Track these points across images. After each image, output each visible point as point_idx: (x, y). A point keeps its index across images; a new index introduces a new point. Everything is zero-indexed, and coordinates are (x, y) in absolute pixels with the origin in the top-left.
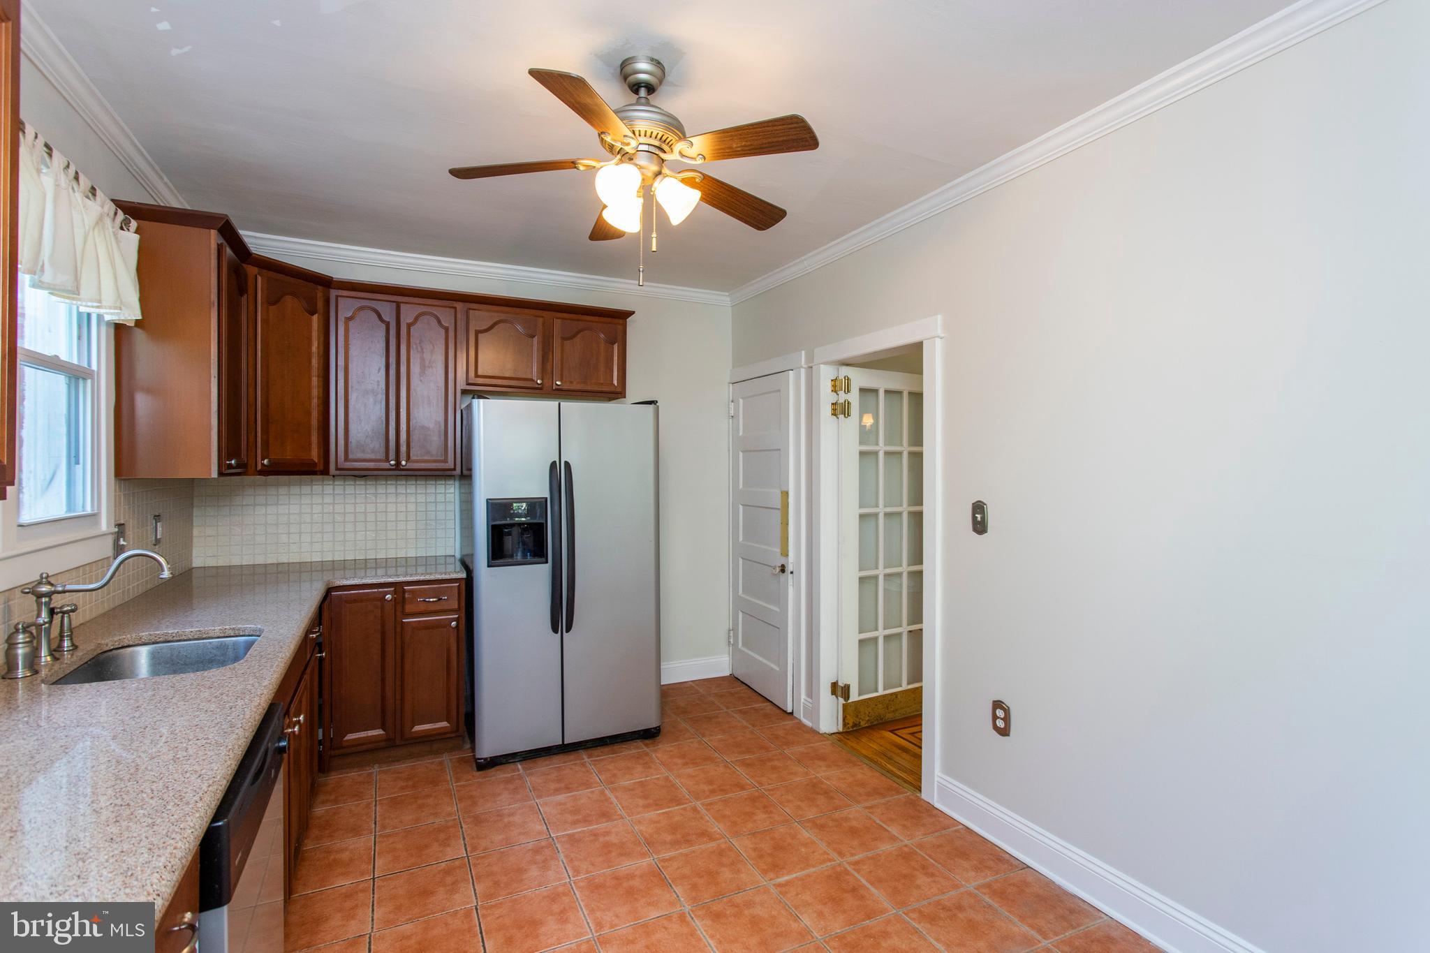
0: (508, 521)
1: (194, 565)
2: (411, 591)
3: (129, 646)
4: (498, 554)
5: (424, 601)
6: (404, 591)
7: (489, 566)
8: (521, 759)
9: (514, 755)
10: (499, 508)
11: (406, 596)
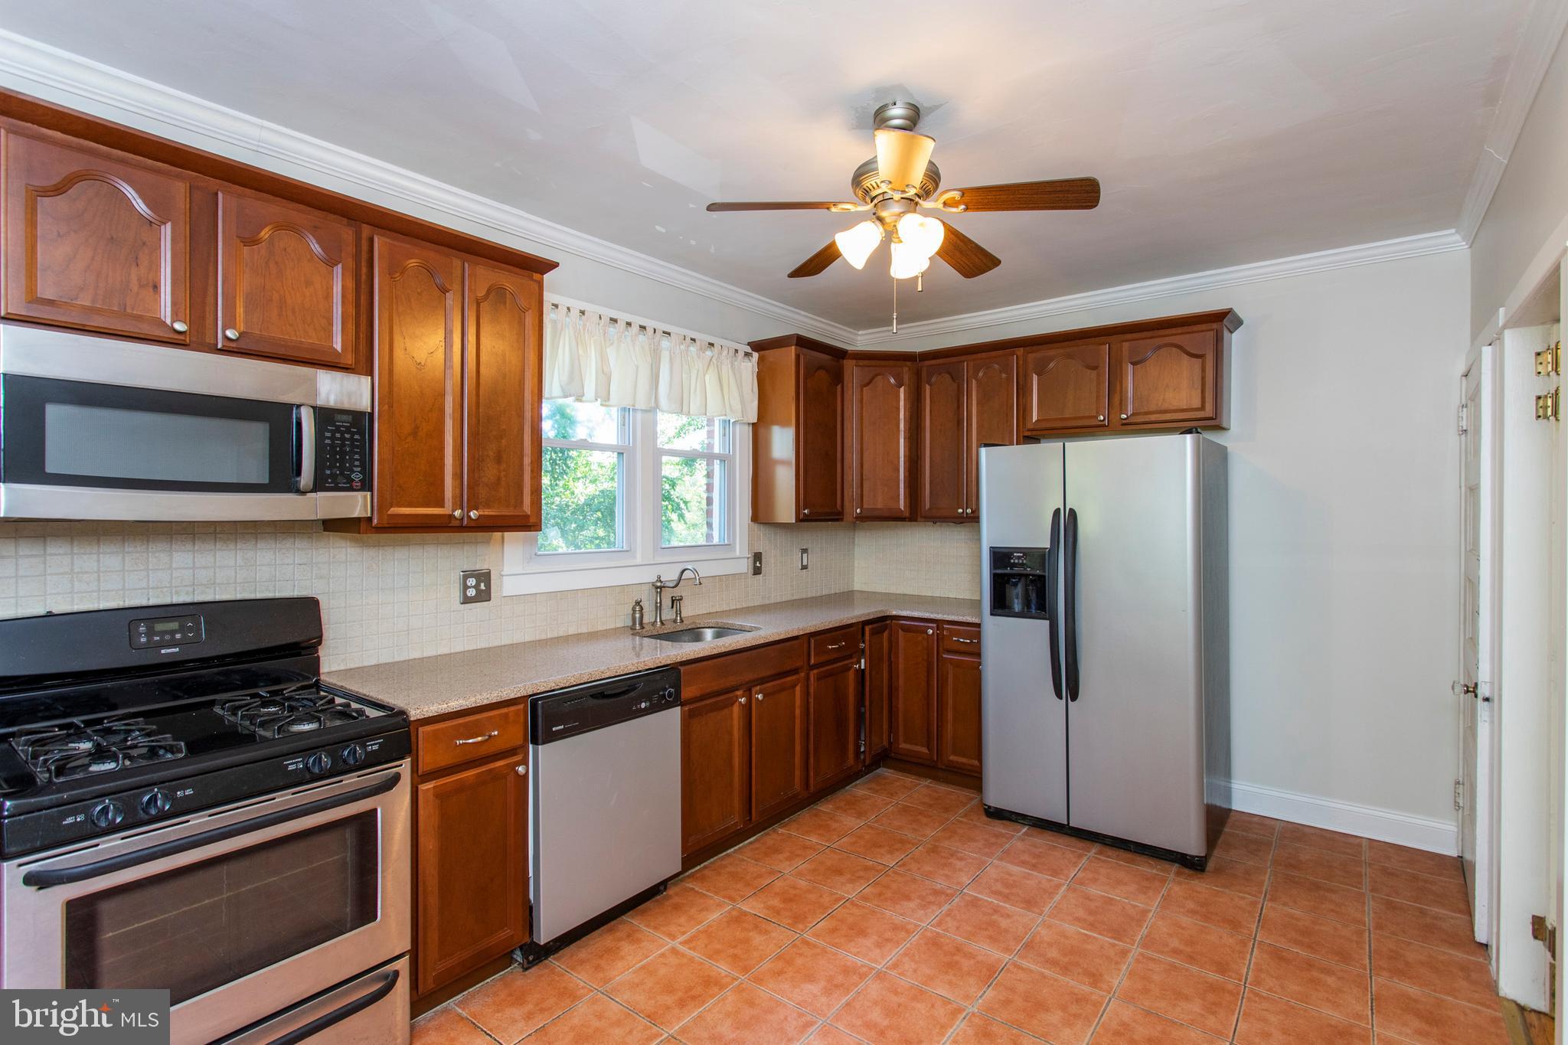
0: (1008, 571)
1: (855, 589)
2: (948, 629)
3: (704, 628)
4: (1000, 605)
5: (959, 641)
6: (943, 628)
7: (991, 614)
8: (1031, 824)
9: (1024, 817)
10: (1001, 557)
11: (945, 633)
